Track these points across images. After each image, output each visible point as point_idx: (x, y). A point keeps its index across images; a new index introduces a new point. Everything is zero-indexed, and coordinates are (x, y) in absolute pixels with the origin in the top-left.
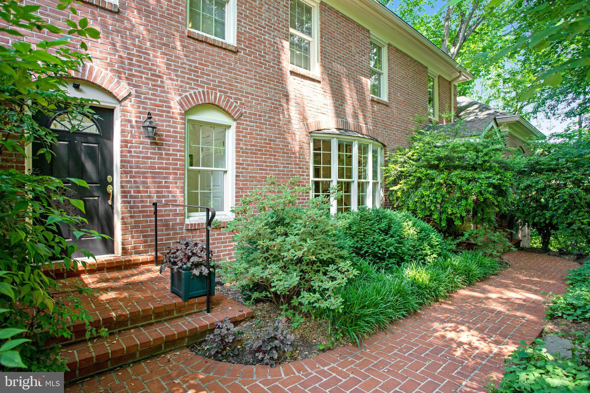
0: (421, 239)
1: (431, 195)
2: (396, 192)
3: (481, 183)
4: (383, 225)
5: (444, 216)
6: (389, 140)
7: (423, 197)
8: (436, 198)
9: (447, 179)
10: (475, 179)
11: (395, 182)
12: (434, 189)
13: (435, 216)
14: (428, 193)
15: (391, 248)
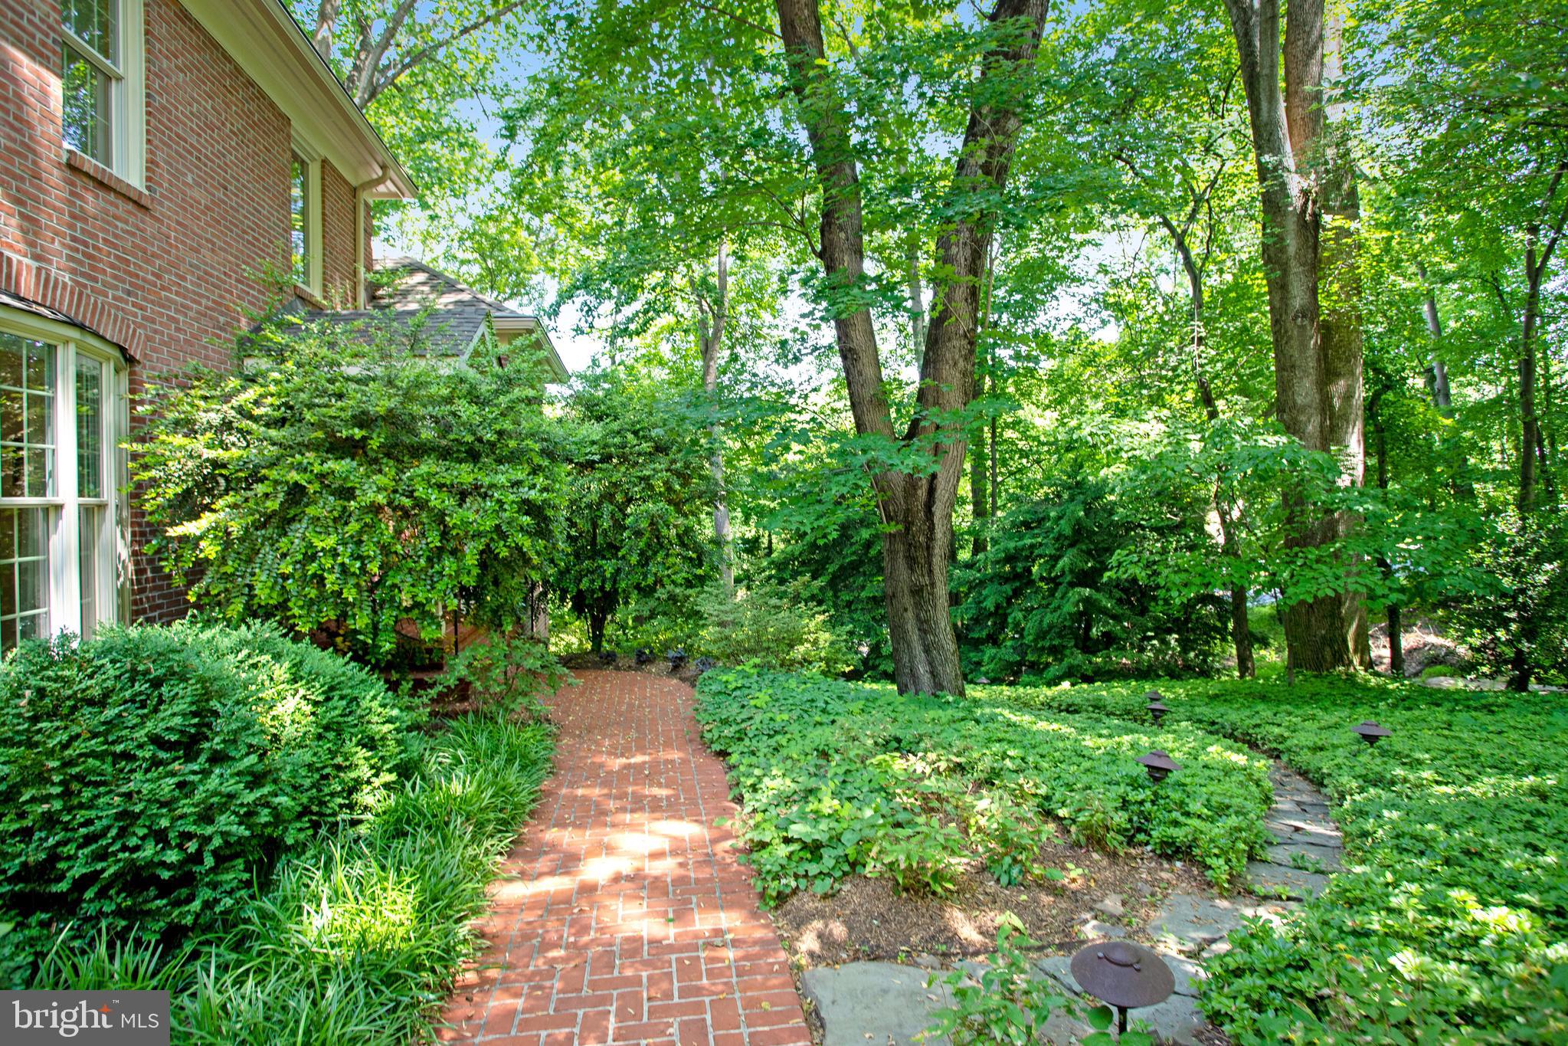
0: (331, 730)
1: (341, 549)
2: (193, 542)
3: (499, 501)
4: (172, 719)
5: (387, 617)
6: (148, 339)
7: (313, 558)
8: (360, 558)
9: (395, 491)
10: (477, 487)
11: (187, 506)
12: (353, 527)
13: (361, 621)
14: (331, 541)
15: (226, 822)
